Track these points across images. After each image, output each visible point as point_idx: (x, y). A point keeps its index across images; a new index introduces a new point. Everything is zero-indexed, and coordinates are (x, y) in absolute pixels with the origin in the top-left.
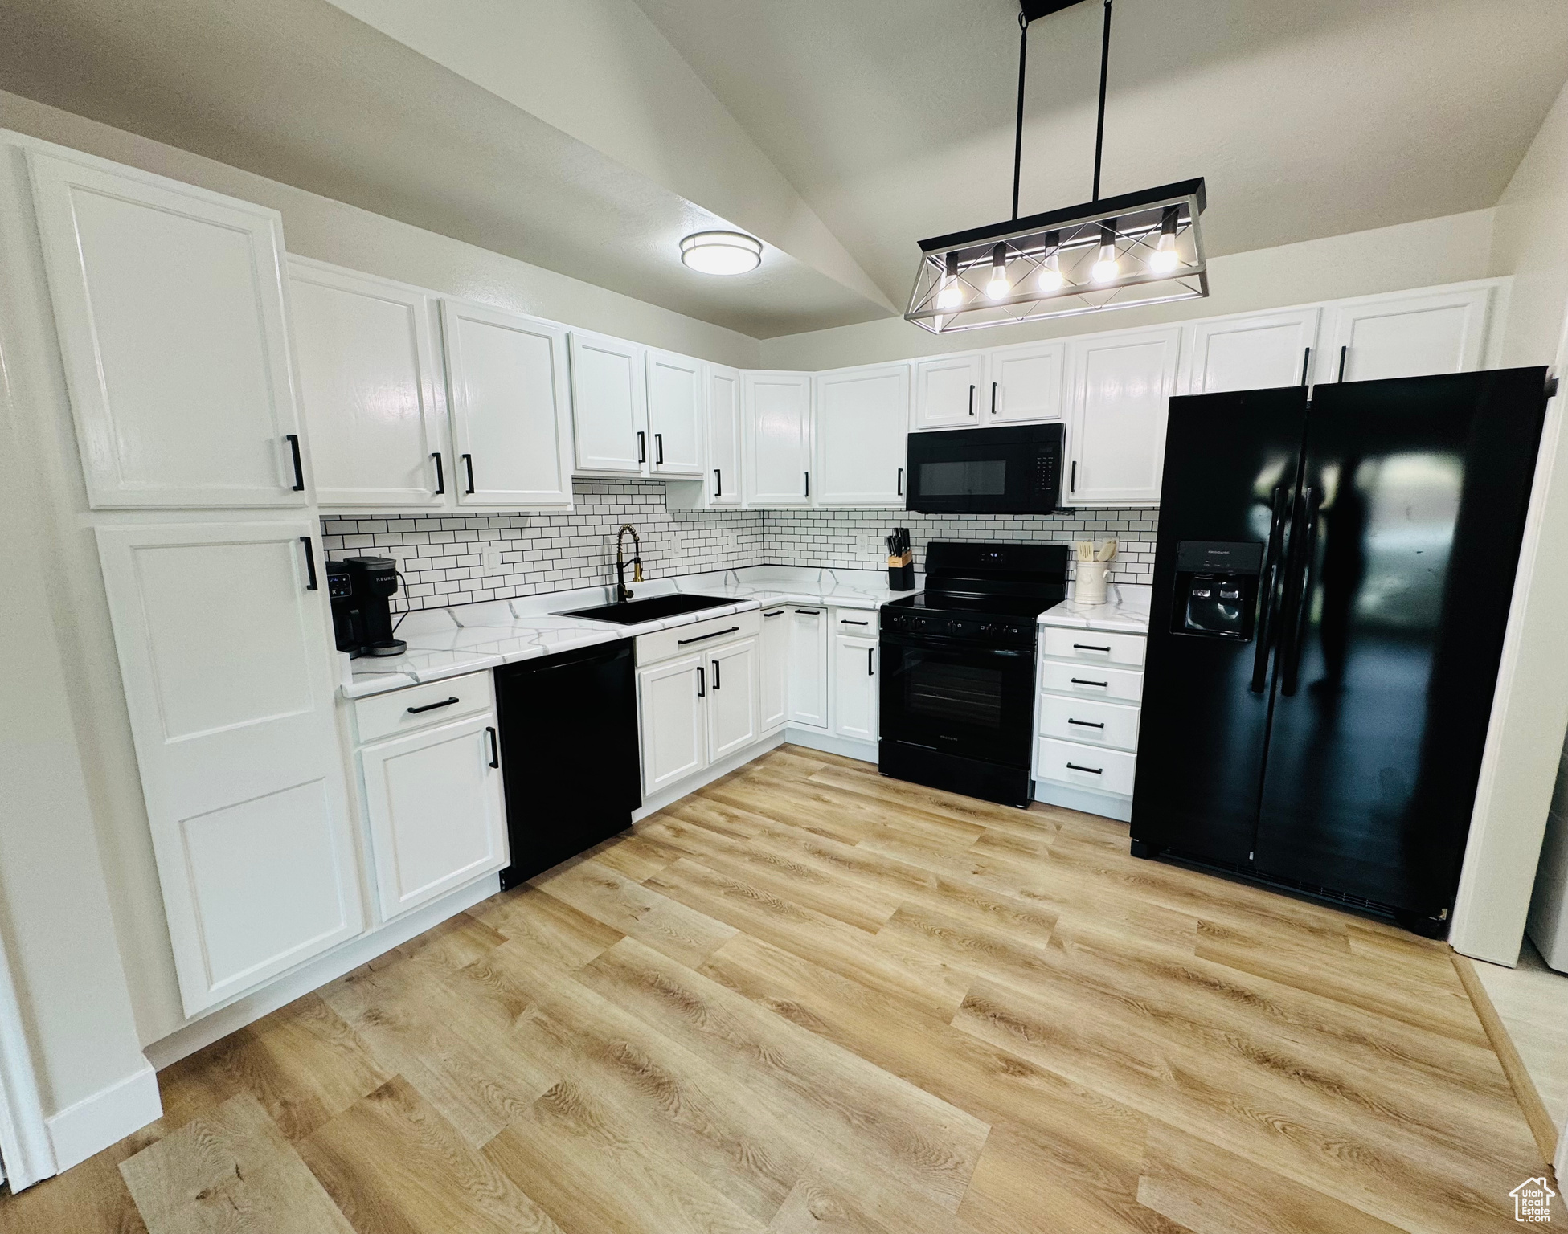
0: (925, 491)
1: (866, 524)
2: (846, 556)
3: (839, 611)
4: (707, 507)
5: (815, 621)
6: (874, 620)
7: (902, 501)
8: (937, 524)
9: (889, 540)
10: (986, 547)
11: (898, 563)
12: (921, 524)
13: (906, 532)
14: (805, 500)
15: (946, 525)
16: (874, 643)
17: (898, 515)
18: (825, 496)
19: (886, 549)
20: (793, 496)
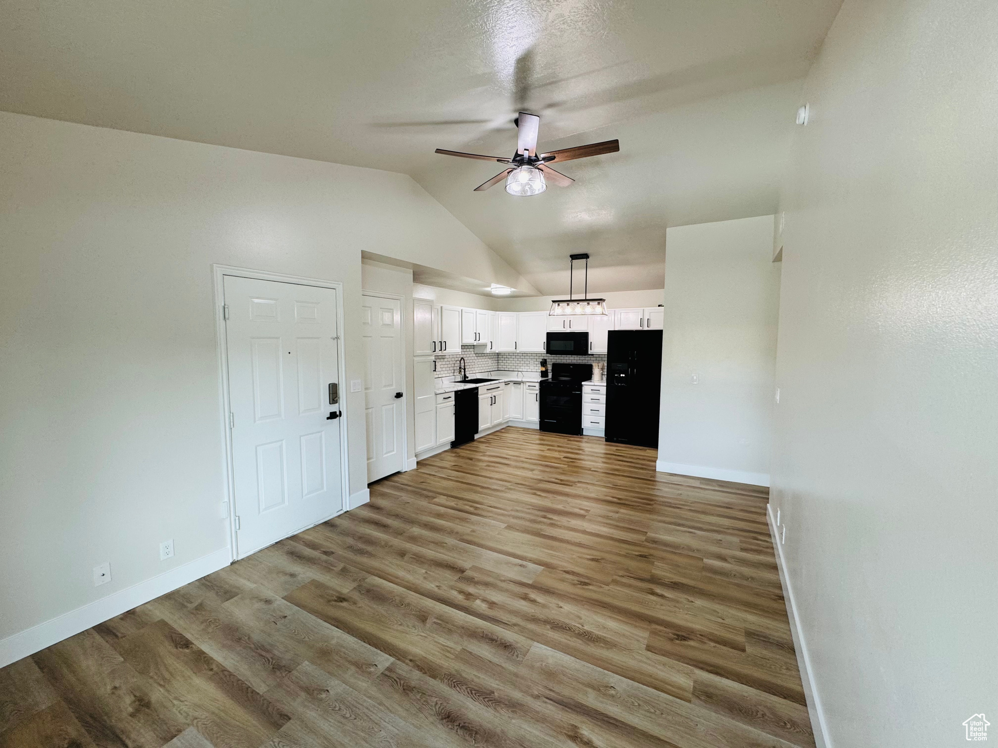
0: (552, 348)
1: (533, 357)
2: (526, 368)
3: (527, 383)
4: (488, 352)
5: (519, 386)
6: (537, 385)
7: (545, 351)
8: (555, 358)
9: (541, 362)
10: (569, 365)
11: (544, 369)
12: (550, 358)
13: (546, 360)
14: (515, 350)
15: (557, 358)
16: (538, 392)
17: (543, 355)
18: (521, 349)
19: (540, 365)
20: (512, 349)
